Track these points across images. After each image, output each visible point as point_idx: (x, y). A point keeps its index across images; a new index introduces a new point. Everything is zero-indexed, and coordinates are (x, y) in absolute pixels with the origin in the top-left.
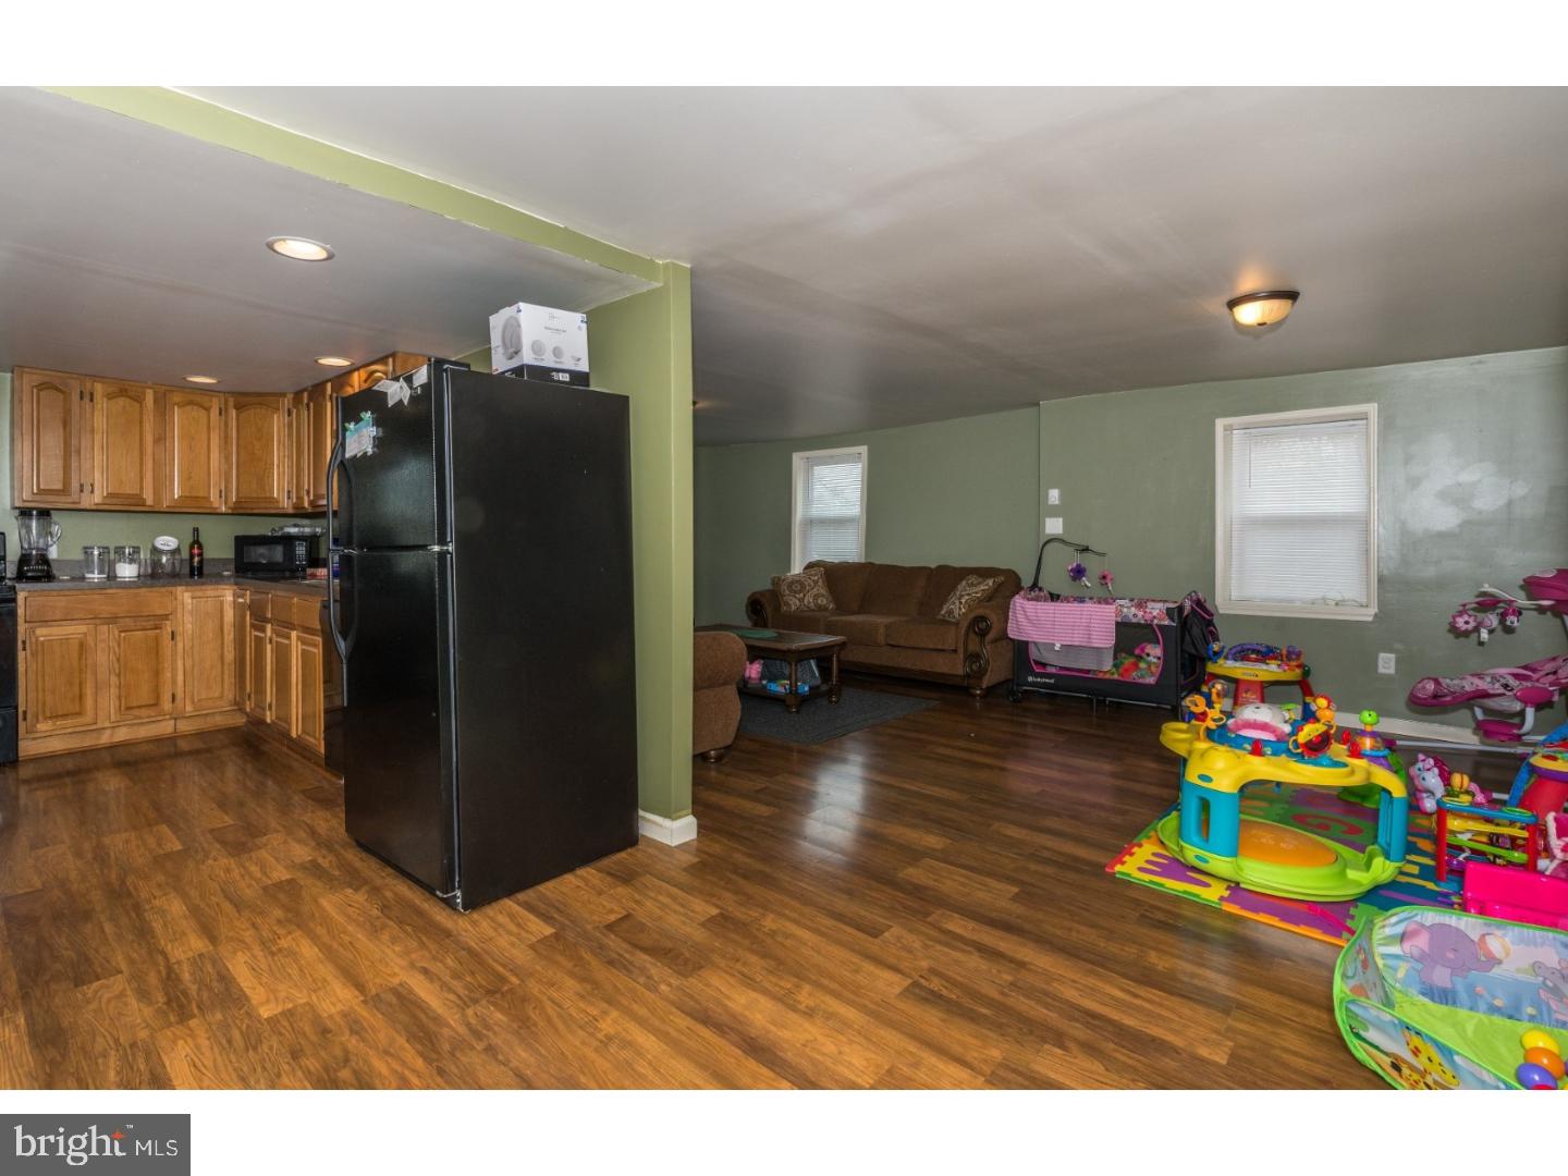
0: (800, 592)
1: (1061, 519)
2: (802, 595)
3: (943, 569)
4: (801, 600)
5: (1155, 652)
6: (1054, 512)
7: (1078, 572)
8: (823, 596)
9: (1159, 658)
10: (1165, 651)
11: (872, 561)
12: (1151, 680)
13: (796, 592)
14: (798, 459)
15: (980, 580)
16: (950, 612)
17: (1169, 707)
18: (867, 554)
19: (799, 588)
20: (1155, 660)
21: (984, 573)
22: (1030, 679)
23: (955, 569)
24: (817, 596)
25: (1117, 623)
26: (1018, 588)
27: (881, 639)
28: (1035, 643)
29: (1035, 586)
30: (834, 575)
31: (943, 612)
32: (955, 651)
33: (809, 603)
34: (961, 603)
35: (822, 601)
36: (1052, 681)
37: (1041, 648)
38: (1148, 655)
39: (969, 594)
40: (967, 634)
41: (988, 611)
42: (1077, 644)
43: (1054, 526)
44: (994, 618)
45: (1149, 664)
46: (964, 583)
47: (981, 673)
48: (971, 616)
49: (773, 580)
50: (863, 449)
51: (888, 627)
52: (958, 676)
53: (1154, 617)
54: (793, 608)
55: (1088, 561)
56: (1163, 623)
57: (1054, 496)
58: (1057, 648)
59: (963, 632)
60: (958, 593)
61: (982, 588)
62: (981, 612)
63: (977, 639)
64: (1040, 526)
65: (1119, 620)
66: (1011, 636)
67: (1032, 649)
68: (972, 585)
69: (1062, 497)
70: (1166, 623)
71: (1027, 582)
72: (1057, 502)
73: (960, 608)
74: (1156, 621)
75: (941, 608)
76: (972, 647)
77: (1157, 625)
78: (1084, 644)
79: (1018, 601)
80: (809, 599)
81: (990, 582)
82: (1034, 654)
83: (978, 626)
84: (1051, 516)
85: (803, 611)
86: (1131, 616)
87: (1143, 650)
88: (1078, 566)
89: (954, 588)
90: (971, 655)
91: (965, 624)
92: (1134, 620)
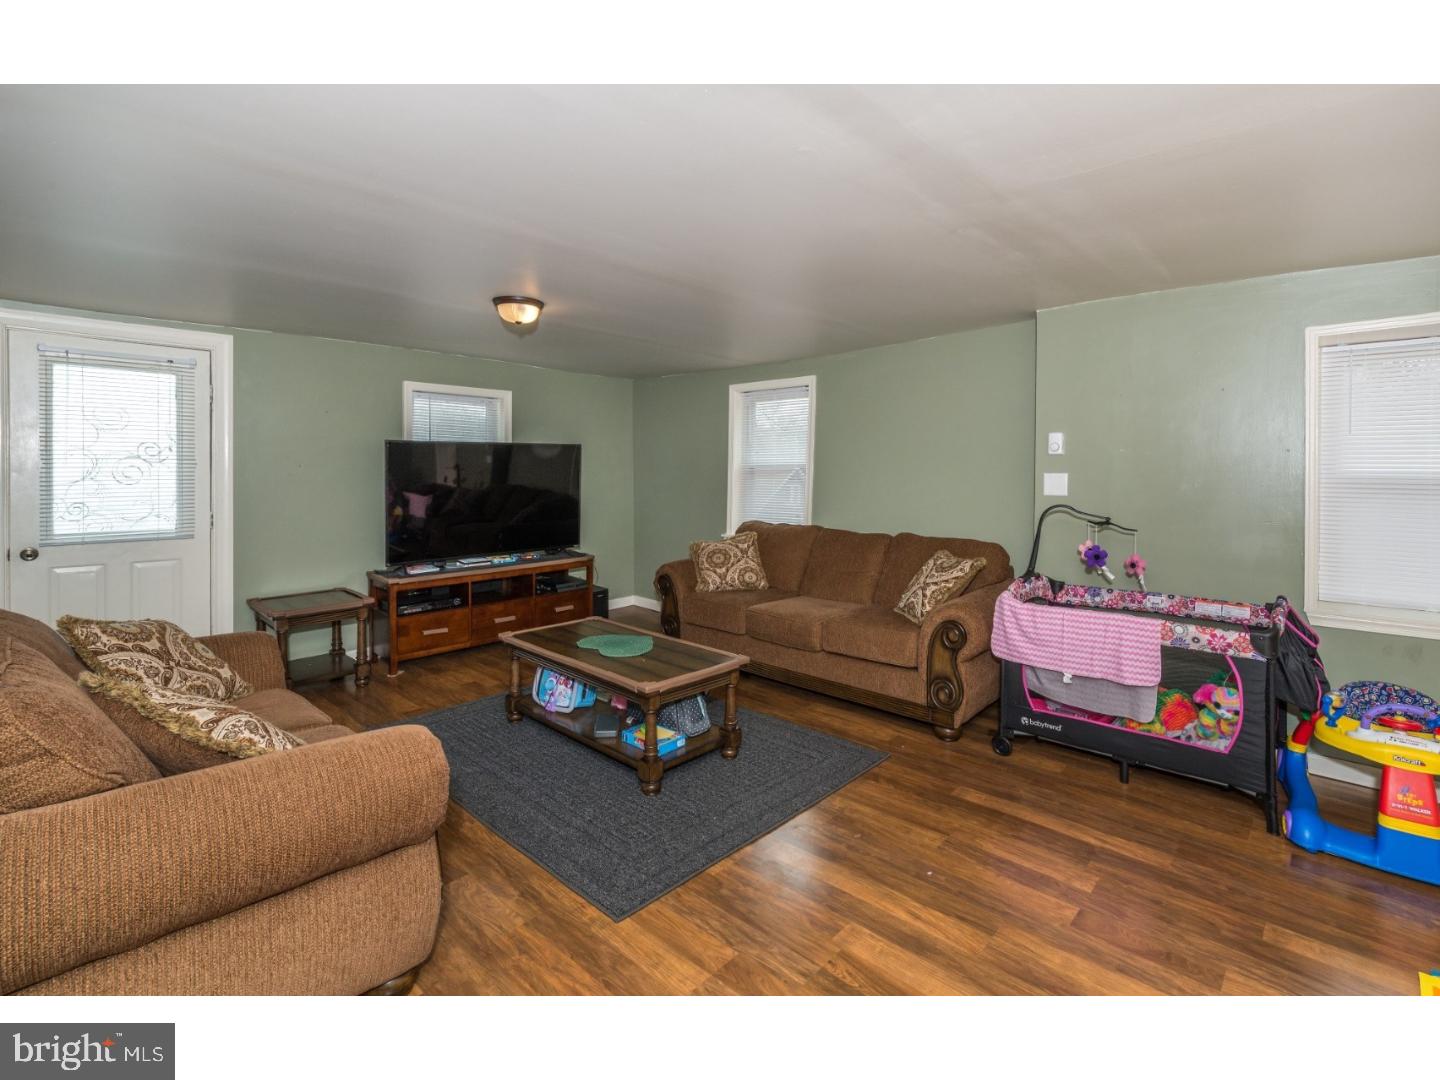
0: (723, 564)
1: (1065, 476)
2: (724, 570)
3: (906, 539)
4: (723, 577)
5: (1229, 701)
6: (1057, 464)
7: (1095, 558)
8: (752, 570)
9: (1237, 713)
10: (1246, 701)
11: (819, 524)
12: (1221, 745)
13: (716, 565)
14: (735, 393)
15: (954, 560)
16: (911, 607)
17: (1254, 794)
18: (816, 512)
19: (722, 558)
20: (1229, 715)
21: (961, 548)
22: (1024, 720)
23: (921, 539)
24: (744, 570)
25: (1164, 649)
26: (1005, 575)
27: (816, 642)
28: (1033, 668)
29: (1030, 574)
30: (768, 540)
31: (902, 605)
32: (916, 669)
33: (733, 579)
34: (924, 596)
35: (750, 577)
36: (1059, 728)
37: (1041, 675)
38: (1218, 706)
39: (936, 584)
40: (932, 646)
41: (962, 614)
42: (1098, 675)
43: (1055, 485)
44: (971, 624)
45: (1219, 719)
46: (931, 562)
47: (952, 706)
48: (938, 620)
49: (691, 548)
50: (811, 380)
51: (826, 625)
52: (915, 705)
53: (1229, 645)
54: (712, 587)
55: (1107, 541)
56: (1243, 655)
57: (1056, 442)
58: (1067, 679)
59: (926, 642)
60: (922, 579)
61: (955, 574)
62: (952, 613)
63: (947, 655)
64: (1033, 484)
65: (1168, 643)
66: (996, 654)
67: (1028, 674)
68: (942, 569)
69: (1067, 444)
70: (1250, 655)
71: (1019, 566)
72: (1060, 452)
73: (923, 605)
74: (1231, 652)
75: (900, 599)
76: (942, 664)
77: (1232, 657)
78: (1110, 678)
79: (1008, 602)
80: (733, 576)
81: (967, 565)
82: (1030, 681)
83: (950, 635)
84: (1051, 471)
85: (724, 592)
86: (1188, 640)
87: (1208, 696)
88: (1095, 548)
89: (916, 570)
90: (937, 678)
91: (928, 630)
92: (1194, 647)
